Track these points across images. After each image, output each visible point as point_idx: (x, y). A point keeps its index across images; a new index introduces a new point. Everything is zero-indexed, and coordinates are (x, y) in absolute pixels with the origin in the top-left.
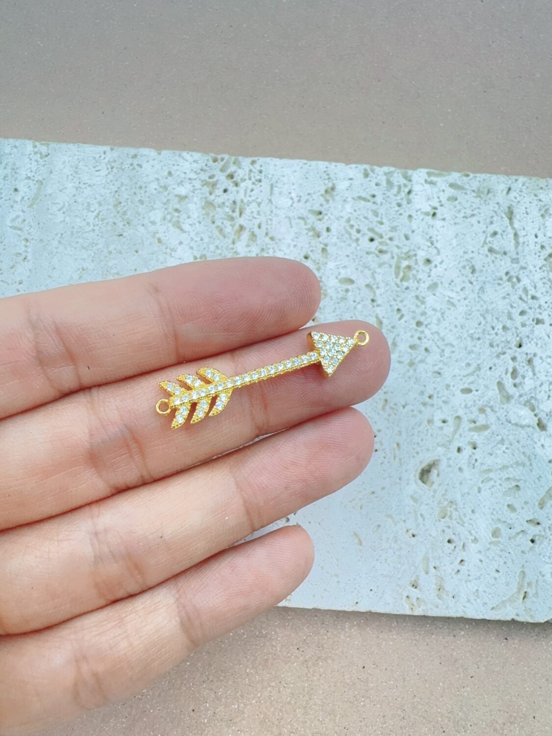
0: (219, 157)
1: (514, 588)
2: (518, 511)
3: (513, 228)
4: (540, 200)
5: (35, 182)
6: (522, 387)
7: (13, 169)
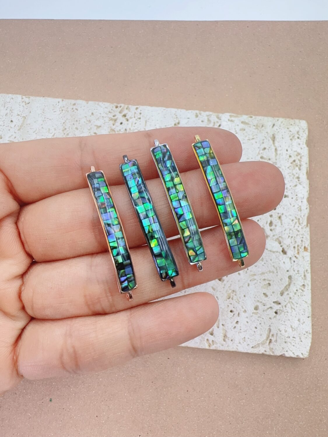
0: (119, 105)
1: (264, 337)
2: (269, 296)
3: (275, 146)
4: (290, 131)
5: (22, 117)
6: (275, 231)
7: (11, 110)
